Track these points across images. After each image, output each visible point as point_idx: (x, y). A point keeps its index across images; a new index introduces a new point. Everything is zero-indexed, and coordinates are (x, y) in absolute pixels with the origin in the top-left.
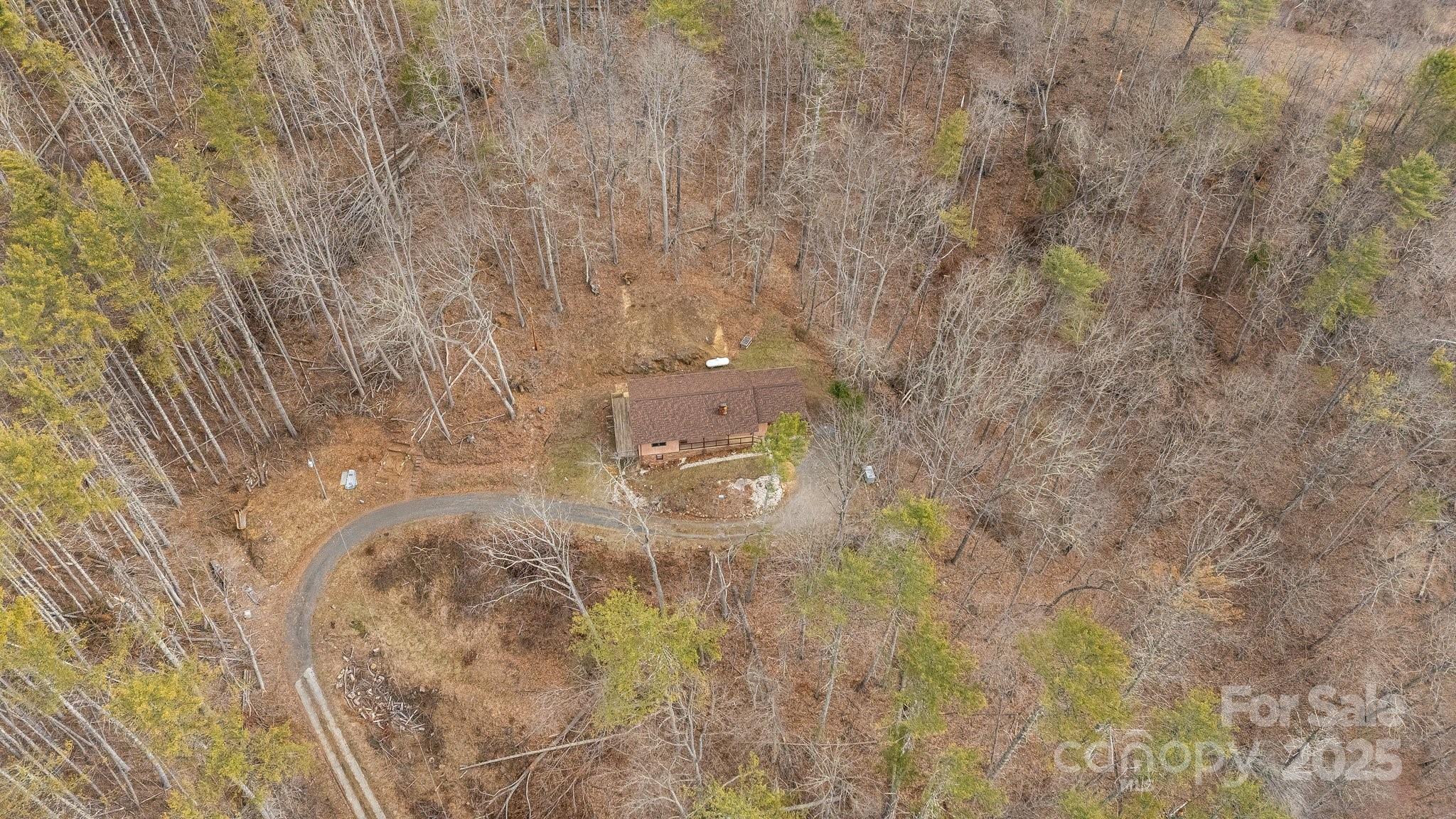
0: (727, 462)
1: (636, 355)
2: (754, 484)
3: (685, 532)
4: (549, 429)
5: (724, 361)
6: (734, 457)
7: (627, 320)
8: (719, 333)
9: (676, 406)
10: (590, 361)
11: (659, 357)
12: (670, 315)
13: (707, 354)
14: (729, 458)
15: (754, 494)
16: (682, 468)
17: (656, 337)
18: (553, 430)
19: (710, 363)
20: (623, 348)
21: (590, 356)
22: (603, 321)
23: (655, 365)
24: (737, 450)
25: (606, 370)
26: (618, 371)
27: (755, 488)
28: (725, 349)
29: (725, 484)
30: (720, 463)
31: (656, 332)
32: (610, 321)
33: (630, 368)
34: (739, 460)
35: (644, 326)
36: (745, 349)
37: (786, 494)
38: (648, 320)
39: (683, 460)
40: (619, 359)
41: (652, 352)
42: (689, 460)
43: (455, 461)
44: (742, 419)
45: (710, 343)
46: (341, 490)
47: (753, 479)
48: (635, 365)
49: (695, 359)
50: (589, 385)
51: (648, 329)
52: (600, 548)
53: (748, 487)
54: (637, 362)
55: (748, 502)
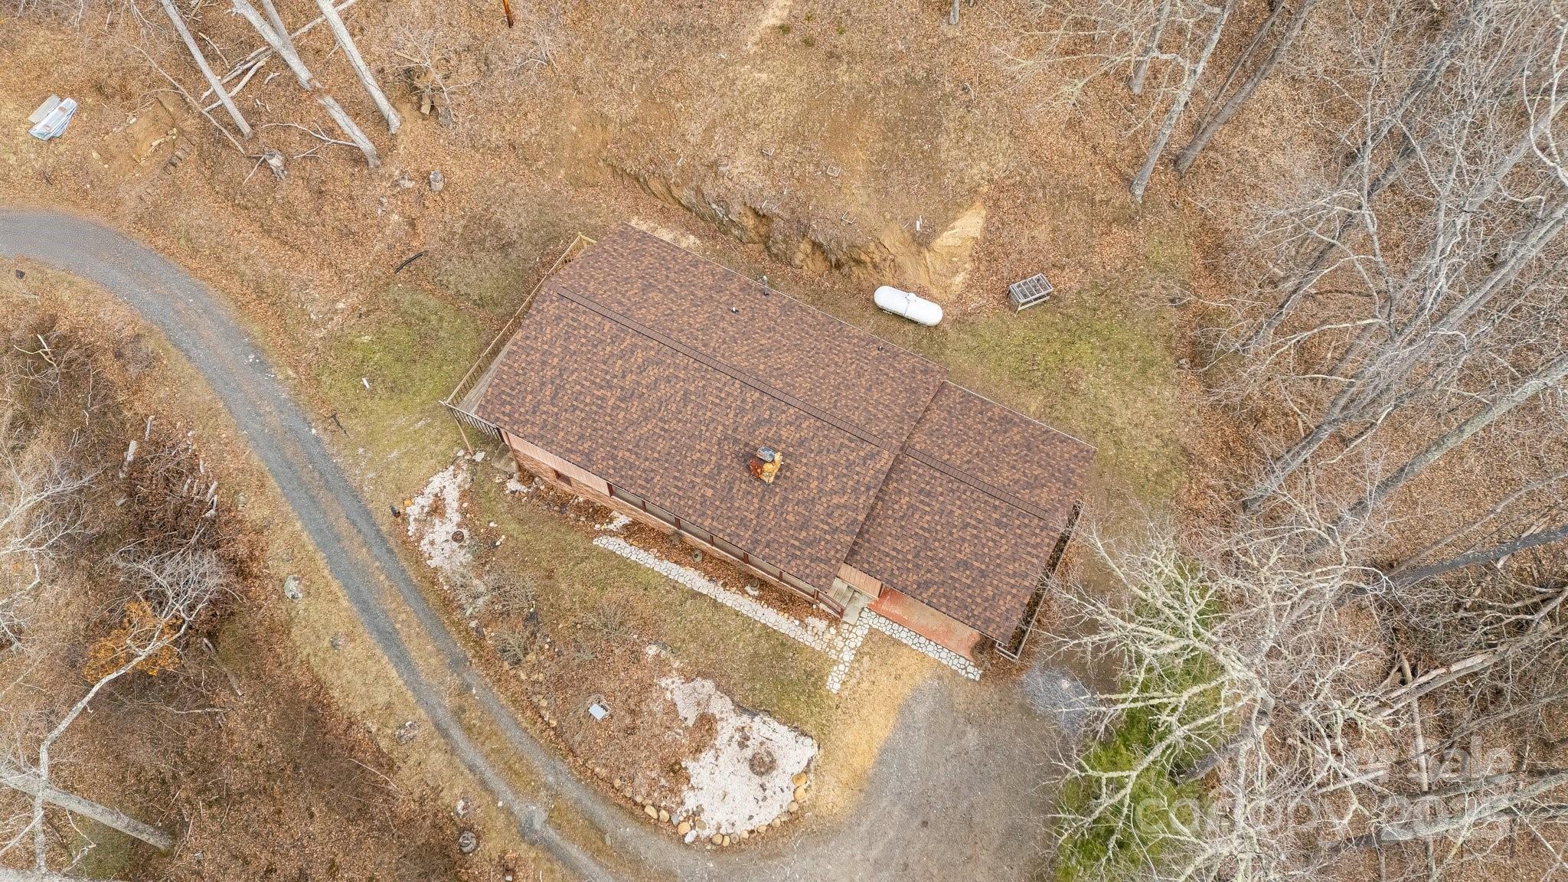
0: (716, 605)
1: (713, 165)
2: (729, 723)
3: (468, 729)
4: (428, 238)
5: (928, 313)
6: (743, 603)
7: (746, 60)
8: (970, 224)
9: (653, 372)
10: (606, 119)
11: (764, 206)
12: (860, 106)
13: (897, 268)
14: (730, 598)
15: (707, 756)
16: (602, 542)
17: (789, 148)
18: (433, 245)
19: (888, 297)
20: (694, 130)
21: (611, 112)
22: (693, 32)
23: (750, 222)
24: (763, 584)
25: (630, 166)
26: (656, 185)
27: (721, 740)
28: (959, 279)
29: (661, 667)
30: (695, 595)
31: (796, 135)
32: (707, 36)
33: (686, 195)
34: (748, 623)
35: (775, 98)
36: (1013, 308)
37: (793, 818)
38: (796, 88)
39: (621, 520)
40: (672, 155)
41: (758, 180)
42: (633, 531)
43: (232, 196)
44: (803, 526)
45: (922, 241)
46: (21, 129)
47: (740, 708)
48: (698, 191)
49: (859, 262)
50: (576, 182)
51: (782, 111)
52: (280, 615)
53: (707, 723)
54: (708, 188)
55: (675, 771)
